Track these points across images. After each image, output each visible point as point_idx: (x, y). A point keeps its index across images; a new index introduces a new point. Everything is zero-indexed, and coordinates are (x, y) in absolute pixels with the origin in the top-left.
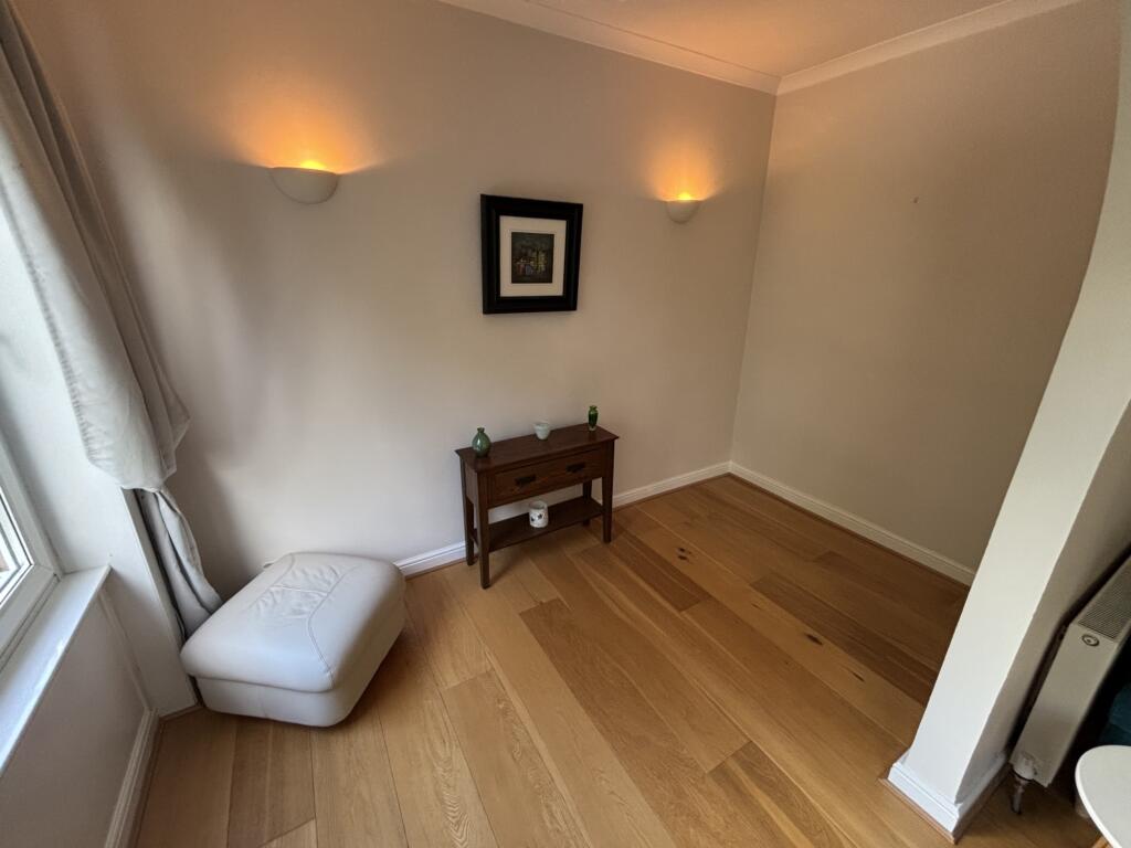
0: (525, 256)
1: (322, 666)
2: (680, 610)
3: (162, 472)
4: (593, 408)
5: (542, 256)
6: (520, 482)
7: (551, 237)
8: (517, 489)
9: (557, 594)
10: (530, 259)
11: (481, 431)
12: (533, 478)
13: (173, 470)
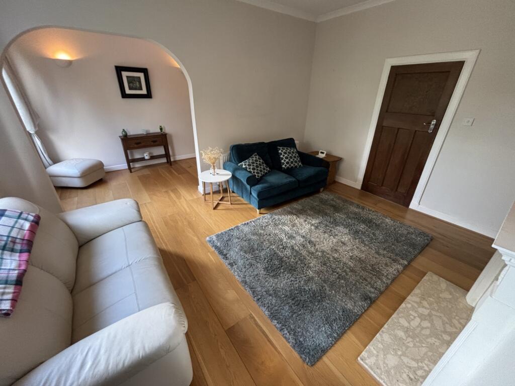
0: (132, 82)
1: (77, 171)
2: (179, 174)
4: (161, 126)
5: (138, 83)
6: (137, 144)
7: (139, 78)
8: (136, 146)
9: (149, 173)
10: (133, 84)
11: (124, 130)
12: (140, 143)
13: (37, 128)
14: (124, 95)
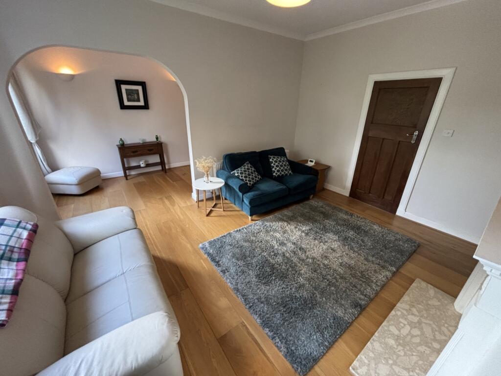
0: (130, 95)
1: (75, 179)
2: (173, 181)
3: (36, 138)
4: (157, 136)
5: (136, 95)
6: (133, 152)
7: (138, 90)
8: (132, 154)
9: (144, 180)
10: (132, 96)
11: (121, 139)
12: (136, 152)
13: (38, 138)
14: (123, 107)
